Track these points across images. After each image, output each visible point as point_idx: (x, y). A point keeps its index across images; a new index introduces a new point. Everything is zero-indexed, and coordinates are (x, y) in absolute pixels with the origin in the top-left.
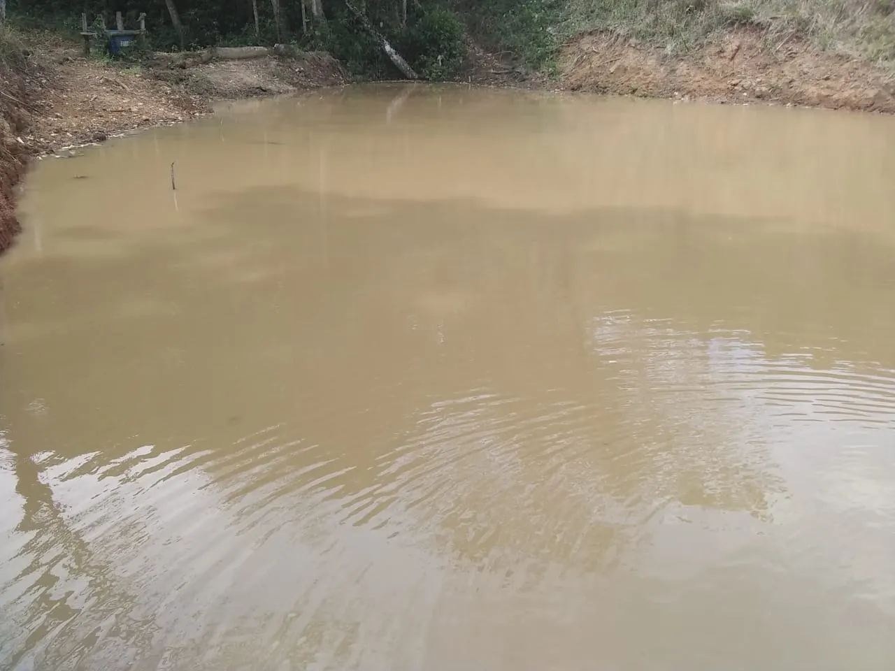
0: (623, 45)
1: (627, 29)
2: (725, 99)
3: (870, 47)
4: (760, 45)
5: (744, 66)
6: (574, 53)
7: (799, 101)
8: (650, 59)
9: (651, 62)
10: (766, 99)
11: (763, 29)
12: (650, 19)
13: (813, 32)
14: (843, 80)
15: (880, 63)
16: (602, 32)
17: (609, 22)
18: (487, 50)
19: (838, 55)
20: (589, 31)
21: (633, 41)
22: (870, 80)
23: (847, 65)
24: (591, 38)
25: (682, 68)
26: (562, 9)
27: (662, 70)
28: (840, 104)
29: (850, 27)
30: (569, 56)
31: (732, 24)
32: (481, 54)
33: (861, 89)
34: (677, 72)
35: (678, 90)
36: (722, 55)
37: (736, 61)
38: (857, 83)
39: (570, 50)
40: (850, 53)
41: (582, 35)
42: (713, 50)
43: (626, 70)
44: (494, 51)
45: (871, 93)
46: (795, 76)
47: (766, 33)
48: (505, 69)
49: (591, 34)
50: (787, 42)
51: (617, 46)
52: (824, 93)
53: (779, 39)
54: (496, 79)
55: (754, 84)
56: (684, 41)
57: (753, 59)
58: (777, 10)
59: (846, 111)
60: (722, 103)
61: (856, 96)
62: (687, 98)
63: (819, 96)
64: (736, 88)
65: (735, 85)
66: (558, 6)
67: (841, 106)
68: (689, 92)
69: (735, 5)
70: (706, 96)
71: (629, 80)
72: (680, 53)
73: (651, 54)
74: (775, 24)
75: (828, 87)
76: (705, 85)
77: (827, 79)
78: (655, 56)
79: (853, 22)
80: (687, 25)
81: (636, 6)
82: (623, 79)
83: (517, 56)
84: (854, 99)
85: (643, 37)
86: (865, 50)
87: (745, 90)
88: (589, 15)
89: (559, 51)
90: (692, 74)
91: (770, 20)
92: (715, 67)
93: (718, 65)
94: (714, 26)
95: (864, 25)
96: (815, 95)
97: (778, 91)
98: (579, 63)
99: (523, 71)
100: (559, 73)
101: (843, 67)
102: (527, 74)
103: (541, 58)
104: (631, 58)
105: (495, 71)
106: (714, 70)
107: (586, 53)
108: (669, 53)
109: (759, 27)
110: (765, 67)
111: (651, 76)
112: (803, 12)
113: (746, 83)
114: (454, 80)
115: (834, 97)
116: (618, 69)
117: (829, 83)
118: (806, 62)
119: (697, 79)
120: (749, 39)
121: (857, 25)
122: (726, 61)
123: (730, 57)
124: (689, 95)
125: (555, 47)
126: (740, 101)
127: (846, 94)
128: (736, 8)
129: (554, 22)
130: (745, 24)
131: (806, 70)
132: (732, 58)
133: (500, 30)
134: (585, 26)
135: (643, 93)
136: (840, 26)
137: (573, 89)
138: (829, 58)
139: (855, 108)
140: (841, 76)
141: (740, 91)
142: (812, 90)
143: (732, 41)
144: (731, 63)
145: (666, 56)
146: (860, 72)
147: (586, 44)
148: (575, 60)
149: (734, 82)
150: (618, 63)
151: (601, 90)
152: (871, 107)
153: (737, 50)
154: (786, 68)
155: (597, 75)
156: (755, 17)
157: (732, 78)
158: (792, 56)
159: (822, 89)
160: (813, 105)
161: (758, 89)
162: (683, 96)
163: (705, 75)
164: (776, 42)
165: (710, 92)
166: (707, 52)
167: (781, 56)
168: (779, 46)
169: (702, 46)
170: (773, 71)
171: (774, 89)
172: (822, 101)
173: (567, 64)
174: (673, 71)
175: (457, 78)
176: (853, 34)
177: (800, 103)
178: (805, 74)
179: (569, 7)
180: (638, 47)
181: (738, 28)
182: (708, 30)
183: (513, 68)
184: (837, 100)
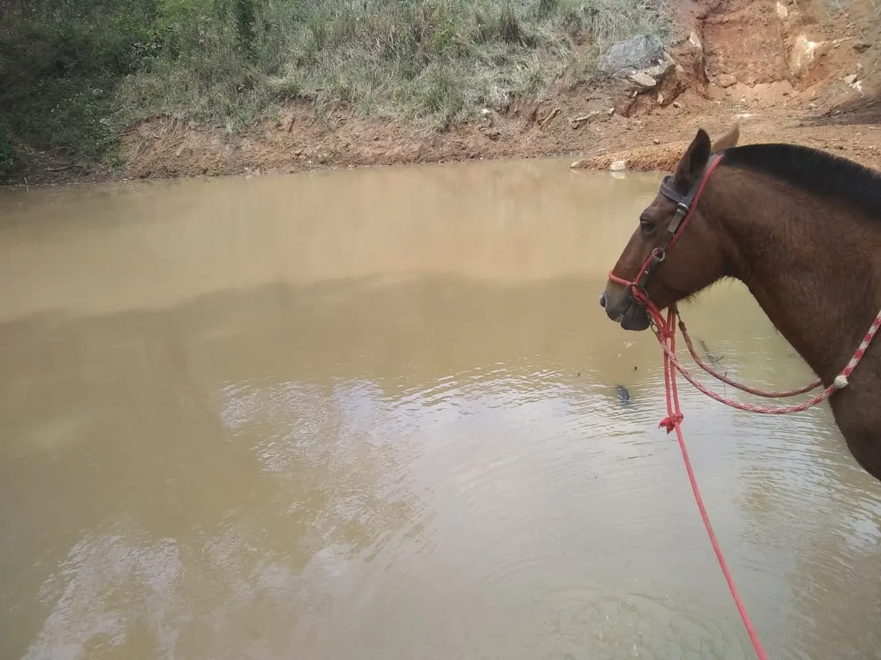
0: (183, 128)
1: (183, 113)
2: (293, 169)
3: (405, 107)
4: (312, 115)
5: (302, 136)
6: (134, 141)
7: (358, 161)
8: (214, 139)
9: (215, 141)
10: (329, 163)
11: (311, 101)
12: (204, 101)
13: (355, 99)
14: (390, 138)
15: (417, 121)
16: (158, 118)
17: (163, 108)
18: (38, 148)
19: (381, 117)
20: (145, 118)
21: (192, 123)
22: (412, 136)
23: (390, 125)
24: (147, 124)
25: (246, 144)
26: (112, 100)
27: (227, 148)
28: (393, 160)
29: (385, 93)
30: (130, 144)
31: (283, 99)
32: (33, 152)
33: (407, 145)
34: (242, 148)
35: (248, 165)
36: (280, 128)
37: (294, 132)
38: (402, 140)
39: (130, 138)
40: (390, 114)
41: (139, 123)
42: (272, 124)
43: (192, 152)
44: (47, 148)
45: (416, 147)
46: (349, 140)
47: (315, 105)
48: (63, 166)
49: (147, 121)
50: (335, 110)
51: (178, 130)
52: (378, 151)
53: (328, 108)
54: (56, 177)
55: (315, 151)
56: (241, 119)
57: (310, 129)
58: (320, 83)
59: (399, 165)
60: (291, 172)
61: (404, 152)
62: (257, 171)
63: (374, 155)
64: (300, 157)
65: (299, 155)
66: (107, 97)
67: (395, 161)
68: (258, 166)
69: (281, 81)
70: (275, 168)
71: (197, 162)
72: (240, 131)
73: (212, 134)
74: (321, 95)
75: (380, 147)
76: (272, 157)
77: (377, 139)
78: (218, 135)
79: (386, 87)
80: (241, 103)
81: (187, 90)
82: (191, 161)
83: (73, 151)
84: (403, 154)
85: (202, 119)
86: (402, 111)
87: (309, 158)
88: (142, 102)
89: (118, 142)
90: (257, 149)
91: (316, 92)
92: (276, 140)
93: (279, 137)
94: (266, 102)
95: (396, 89)
96: (370, 155)
97: (337, 156)
98: (143, 150)
99: (84, 165)
100: (124, 162)
101: (387, 127)
102: (89, 167)
103: (101, 151)
104: (193, 140)
105: (53, 169)
106: (276, 143)
107: (148, 140)
108: (230, 131)
109: (308, 99)
110: (322, 135)
111: (218, 155)
112: (343, 82)
113: (309, 151)
114: (8, 184)
115: (387, 154)
116: (184, 152)
117: (379, 143)
118: (357, 127)
119: (262, 153)
120: (301, 111)
121: (390, 89)
122: (285, 134)
123: (288, 129)
124: (259, 169)
125: (113, 138)
126: (306, 168)
127: (396, 150)
128: (283, 85)
129: (106, 113)
130: (294, 98)
131: (357, 133)
132: (290, 130)
133: (49, 126)
134: (141, 114)
135: (214, 172)
136: (376, 91)
137: (142, 177)
138: (373, 121)
139: (406, 161)
140: (388, 136)
141: (305, 160)
142: (367, 151)
143: (287, 114)
144: (290, 134)
145: (228, 134)
146: (402, 130)
147: (145, 130)
148: (138, 148)
149: (297, 152)
150: (182, 147)
151: (172, 174)
152: (418, 159)
153: (293, 122)
154: (340, 134)
155: (164, 159)
156: (302, 91)
157: (294, 148)
158: (342, 123)
159: (375, 148)
160: (371, 164)
161: (320, 156)
162: (253, 170)
163: (269, 149)
164: (326, 111)
165: (278, 164)
166: (266, 127)
167: (334, 124)
168: (329, 114)
169: (259, 122)
170: (329, 137)
171: (334, 153)
172: (376, 160)
173: (131, 152)
174: (238, 148)
175: (11, 181)
176: (389, 98)
177: (359, 164)
178: (357, 137)
179: (119, 97)
180: (199, 129)
181: (289, 102)
182: (262, 106)
183: (73, 163)
184: (390, 158)
